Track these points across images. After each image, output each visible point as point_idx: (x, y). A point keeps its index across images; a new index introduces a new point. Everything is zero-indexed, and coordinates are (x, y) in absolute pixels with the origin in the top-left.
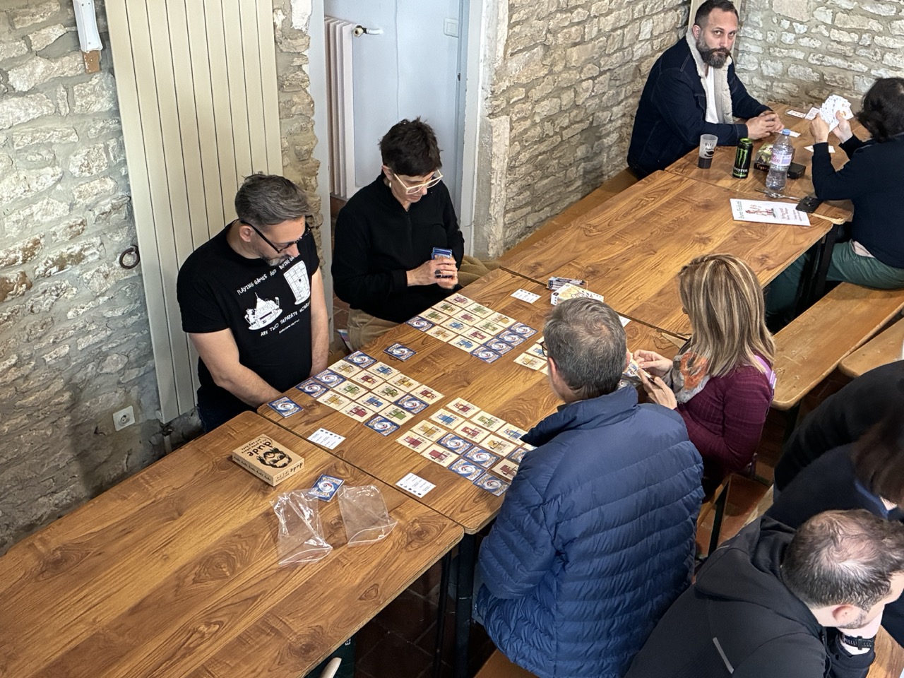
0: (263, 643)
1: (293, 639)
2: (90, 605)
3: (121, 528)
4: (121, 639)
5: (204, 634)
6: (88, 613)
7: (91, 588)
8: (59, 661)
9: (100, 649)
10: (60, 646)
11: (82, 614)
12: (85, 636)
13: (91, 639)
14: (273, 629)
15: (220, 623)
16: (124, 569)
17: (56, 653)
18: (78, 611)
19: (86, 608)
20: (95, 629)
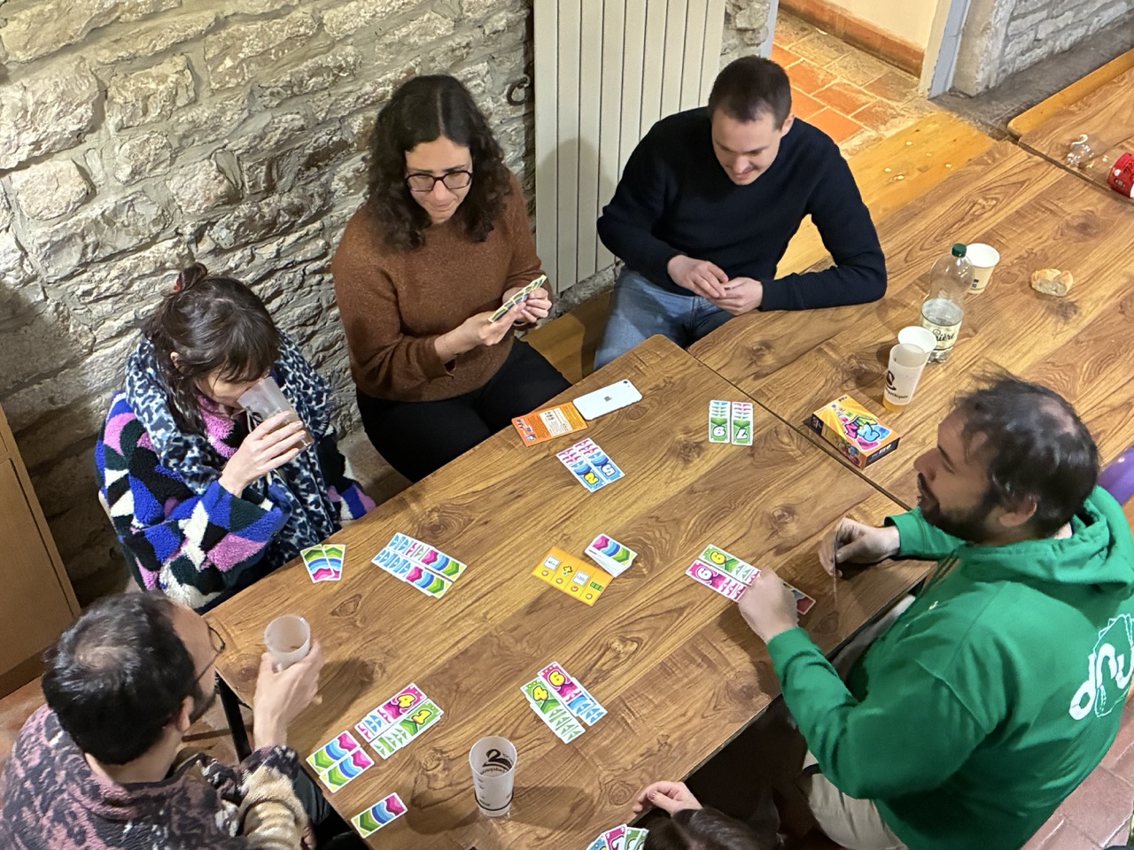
0: (692, 676)
1: (731, 675)
2: (478, 594)
3: (509, 489)
4: (519, 647)
5: (619, 653)
6: (477, 604)
7: (479, 569)
8: (447, 666)
9: (494, 656)
10: (446, 645)
11: (469, 606)
12: (475, 637)
13: (484, 641)
14: (704, 658)
15: (638, 641)
16: (518, 548)
17: (442, 655)
18: (465, 600)
19: (474, 598)
20: (486, 628)
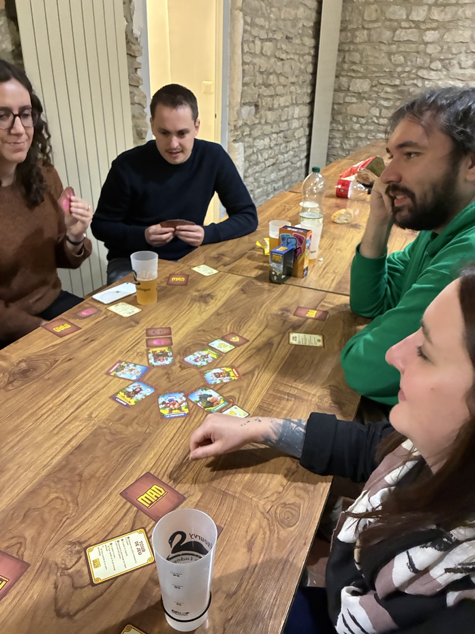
2: (78, 404)
4: (130, 429)
6: (80, 410)
7: (73, 388)
8: (64, 463)
9: (109, 442)
10: (58, 447)
11: (72, 413)
12: (85, 433)
13: (94, 434)
14: (288, 394)
17: (55, 455)
18: (67, 410)
19: (76, 406)
20: (94, 424)
